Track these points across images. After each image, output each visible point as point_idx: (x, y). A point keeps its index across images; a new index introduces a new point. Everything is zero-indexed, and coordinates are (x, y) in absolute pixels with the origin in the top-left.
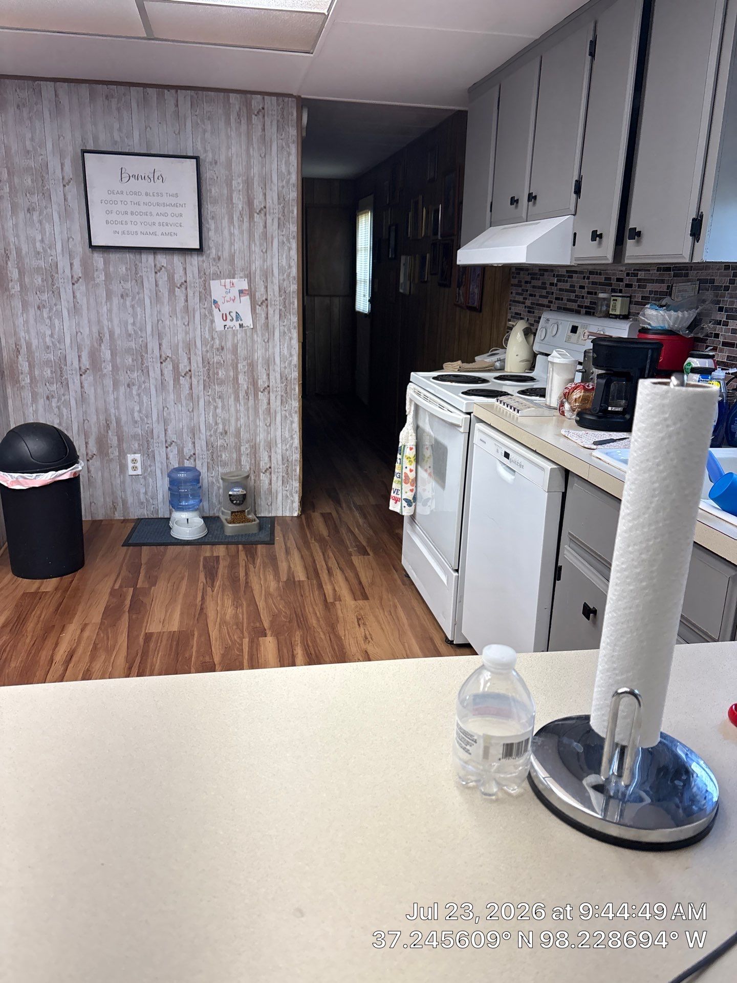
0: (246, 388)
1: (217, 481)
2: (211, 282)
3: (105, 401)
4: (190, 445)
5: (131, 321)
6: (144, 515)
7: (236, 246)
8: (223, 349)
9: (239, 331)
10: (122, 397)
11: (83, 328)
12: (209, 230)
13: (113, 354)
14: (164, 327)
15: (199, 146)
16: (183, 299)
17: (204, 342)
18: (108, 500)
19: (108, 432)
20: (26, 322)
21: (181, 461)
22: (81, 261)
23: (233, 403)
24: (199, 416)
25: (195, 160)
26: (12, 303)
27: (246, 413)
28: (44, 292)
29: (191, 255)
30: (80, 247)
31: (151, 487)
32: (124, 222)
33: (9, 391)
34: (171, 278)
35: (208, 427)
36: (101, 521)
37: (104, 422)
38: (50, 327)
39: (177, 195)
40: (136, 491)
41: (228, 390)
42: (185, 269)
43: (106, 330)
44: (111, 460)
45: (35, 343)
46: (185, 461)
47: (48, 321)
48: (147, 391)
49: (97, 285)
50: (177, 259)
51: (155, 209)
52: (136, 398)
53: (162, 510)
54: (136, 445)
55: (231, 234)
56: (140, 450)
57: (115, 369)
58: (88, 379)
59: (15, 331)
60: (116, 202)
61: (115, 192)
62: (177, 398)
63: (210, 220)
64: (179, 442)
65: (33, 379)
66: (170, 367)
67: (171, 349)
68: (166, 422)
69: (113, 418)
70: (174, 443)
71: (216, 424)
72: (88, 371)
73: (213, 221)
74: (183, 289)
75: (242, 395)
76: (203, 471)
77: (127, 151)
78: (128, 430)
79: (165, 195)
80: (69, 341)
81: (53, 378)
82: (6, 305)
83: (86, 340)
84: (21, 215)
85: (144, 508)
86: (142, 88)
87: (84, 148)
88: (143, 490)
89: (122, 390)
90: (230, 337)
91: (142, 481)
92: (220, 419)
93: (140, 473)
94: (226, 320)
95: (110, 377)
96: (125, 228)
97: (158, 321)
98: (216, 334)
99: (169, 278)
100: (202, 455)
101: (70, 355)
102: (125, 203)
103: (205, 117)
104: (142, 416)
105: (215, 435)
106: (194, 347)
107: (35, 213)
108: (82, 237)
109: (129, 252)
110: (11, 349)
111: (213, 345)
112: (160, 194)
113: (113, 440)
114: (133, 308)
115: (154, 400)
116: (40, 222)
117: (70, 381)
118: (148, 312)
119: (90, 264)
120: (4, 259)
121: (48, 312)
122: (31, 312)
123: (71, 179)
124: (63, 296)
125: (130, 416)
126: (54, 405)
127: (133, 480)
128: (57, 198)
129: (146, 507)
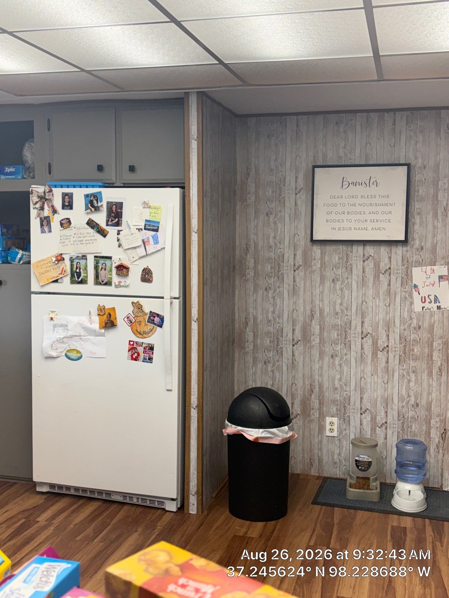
0: (439, 364)
2: (413, 269)
3: (311, 367)
4: (383, 414)
5: (339, 301)
6: (337, 475)
7: (439, 237)
8: (420, 328)
9: (436, 312)
10: (325, 367)
11: (298, 306)
12: (414, 224)
13: (322, 329)
14: (368, 308)
15: (411, 155)
16: (386, 283)
17: (403, 322)
18: (306, 455)
19: (311, 395)
20: (255, 301)
21: (373, 428)
22: (302, 252)
23: (426, 378)
24: (393, 388)
25: (406, 167)
26: (247, 286)
27: (438, 389)
28: (271, 277)
29: (397, 246)
30: (303, 240)
31: (344, 449)
32: (341, 221)
33: (236, 355)
34: (377, 265)
35: (401, 399)
36: (299, 475)
37: (309, 386)
38: (273, 305)
39: (388, 196)
40: (331, 451)
41: (422, 365)
42: (390, 258)
43: (317, 308)
44: (312, 421)
45: (260, 317)
46: (377, 428)
47: (271, 300)
48: (348, 362)
49: (313, 272)
50: (383, 250)
51: (367, 209)
52: (338, 367)
54: (335, 410)
55: (435, 227)
56: (338, 415)
57: (322, 341)
58: (299, 349)
59: (246, 308)
60: (336, 205)
61: (336, 197)
62: (374, 369)
63: (416, 216)
64: (373, 410)
65: (255, 346)
66: (370, 342)
67: (372, 326)
68: (362, 391)
69: (317, 383)
70: (368, 411)
71: (409, 396)
72: (299, 343)
73: (419, 216)
74: (387, 275)
75: (435, 371)
77: (349, 164)
78: (328, 395)
79: (377, 196)
80: (287, 316)
81: (271, 346)
82: (242, 287)
83: (300, 316)
84: (261, 217)
85: (337, 467)
86: (366, 114)
87: (315, 164)
88: (337, 452)
89: (326, 359)
90: (427, 317)
91: (337, 442)
92: (412, 392)
93: (336, 435)
94: (425, 302)
95: (317, 348)
96: (342, 225)
97: (362, 302)
98: (414, 314)
99: (375, 266)
100: (393, 424)
101: (286, 328)
102: (344, 205)
103: (418, 131)
104: (341, 383)
105: (407, 406)
106: (393, 325)
107: (271, 216)
108: (306, 233)
109: (342, 244)
110: (242, 322)
111: (411, 324)
112: (373, 196)
113: (315, 403)
114: (342, 291)
115: (353, 371)
116: (275, 223)
117: (284, 350)
118: (354, 294)
119: (309, 254)
120: (245, 252)
121: (272, 293)
122: (260, 292)
123: (302, 188)
124: (286, 280)
125: (331, 383)
126: (269, 369)
127: (330, 441)
128: (289, 204)
129: (338, 467)
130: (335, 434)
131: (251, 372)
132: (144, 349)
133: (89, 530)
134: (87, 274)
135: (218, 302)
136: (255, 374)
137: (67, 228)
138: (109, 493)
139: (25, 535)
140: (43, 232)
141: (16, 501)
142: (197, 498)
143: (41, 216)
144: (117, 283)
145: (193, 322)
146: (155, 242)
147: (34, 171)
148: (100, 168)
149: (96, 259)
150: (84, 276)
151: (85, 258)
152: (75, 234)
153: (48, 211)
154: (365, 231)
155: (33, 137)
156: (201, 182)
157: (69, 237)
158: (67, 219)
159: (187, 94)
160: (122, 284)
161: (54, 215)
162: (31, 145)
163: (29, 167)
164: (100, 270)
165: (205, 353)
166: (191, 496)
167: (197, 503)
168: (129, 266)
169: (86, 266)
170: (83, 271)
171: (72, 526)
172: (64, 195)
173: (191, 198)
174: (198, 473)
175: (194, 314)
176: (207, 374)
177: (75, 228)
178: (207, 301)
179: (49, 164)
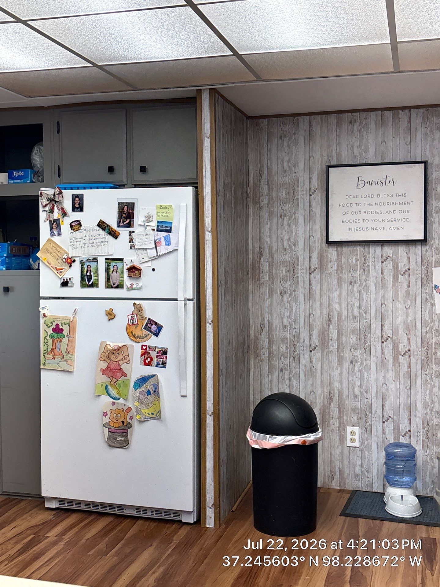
1: (432, 459)
2: (434, 269)
3: (330, 374)
4: (406, 422)
5: (357, 304)
6: (359, 488)
10: (345, 372)
11: (315, 310)
12: (433, 222)
13: (340, 334)
14: (387, 310)
15: (428, 153)
16: (406, 284)
17: (424, 324)
18: (326, 468)
19: (330, 404)
20: (271, 305)
21: (396, 437)
22: (318, 254)
24: (416, 394)
25: (424, 164)
26: (261, 290)
28: (287, 281)
29: (415, 245)
30: (318, 242)
31: (366, 460)
32: (357, 221)
33: (252, 362)
34: (396, 267)
35: (425, 405)
36: (320, 488)
37: (328, 394)
38: (289, 310)
39: (405, 195)
40: (353, 462)
42: (409, 258)
43: (335, 313)
44: (332, 431)
45: (275, 323)
46: (401, 437)
47: (287, 305)
48: (368, 368)
49: (330, 274)
50: (402, 250)
51: (384, 208)
52: (358, 374)
53: (376, 484)
54: (355, 418)
56: (359, 423)
57: (341, 346)
58: (317, 355)
59: (261, 313)
60: (352, 205)
61: (352, 197)
62: (395, 375)
63: (434, 215)
64: (395, 418)
65: (271, 354)
66: (391, 346)
67: (392, 329)
68: (384, 398)
69: (336, 391)
70: (390, 419)
71: (433, 402)
72: (317, 348)
73: (437, 215)
74: (406, 276)
76: (418, 448)
77: (364, 163)
78: (349, 403)
79: (394, 195)
80: (303, 322)
81: (287, 353)
82: (256, 292)
83: (317, 320)
84: (275, 220)
85: (359, 480)
86: (381, 112)
87: (329, 164)
88: (359, 463)
89: (346, 365)
91: (359, 453)
92: (436, 398)
93: (358, 446)
95: (336, 354)
96: (358, 225)
97: (382, 305)
98: (436, 316)
99: (393, 266)
100: (418, 433)
101: (303, 334)
102: (360, 205)
103: (434, 128)
104: (362, 390)
105: (431, 413)
106: (414, 327)
107: (285, 218)
108: (321, 235)
109: (359, 246)
110: (256, 327)
111: (432, 327)
112: (390, 195)
113: (335, 411)
114: (360, 293)
115: (374, 376)
116: (289, 225)
117: (301, 356)
118: (373, 296)
119: (325, 256)
120: (259, 255)
121: (288, 297)
122: (275, 297)
123: (316, 189)
124: (301, 283)
125: (351, 390)
126: (286, 376)
127: (351, 451)
128: (304, 205)
129: (361, 479)
130: (357, 444)
131: (267, 380)
132: (158, 353)
133: (102, 545)
134: (98, 277)
135: (232, 305)
136: (271, 382)
137: (77, 231)
138: (121, 507)
139: (35, 551)
140: (53, 235)
141: (24, 517)
142: (214, 511)
143: (52, 219)
144: (129, 286)
145: (208, 325)
146: (167, 243)
147: (43, 175)
148: (111, 170)
149: (107, 261)
150: (94, 279)
151: (96, 260)
152: (85, 236)
153: (58, 214)
154: (382, 231)
155: (41, 140)
156: (215, 181)
157: (80, 240)
158: (77, 221)
159: (199, 91)
160: (134, 287)
161: (63, 217)
162: (40, 148)
163: (38, 171)
164: (111, 273)
165: (220, 357)
166: (208, 509)
167: (215, 516)
168: (141, 268)
169: (97, 269)
170: (94, 274)
171: (83, 541)
172: (74, 197)
173: (205, 197)
174: (214, 484)
175: (209, 316)
176: (222, 379)
177: (85, 230)
178: (221, 303)
179: (59, 167)
